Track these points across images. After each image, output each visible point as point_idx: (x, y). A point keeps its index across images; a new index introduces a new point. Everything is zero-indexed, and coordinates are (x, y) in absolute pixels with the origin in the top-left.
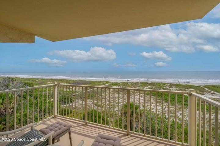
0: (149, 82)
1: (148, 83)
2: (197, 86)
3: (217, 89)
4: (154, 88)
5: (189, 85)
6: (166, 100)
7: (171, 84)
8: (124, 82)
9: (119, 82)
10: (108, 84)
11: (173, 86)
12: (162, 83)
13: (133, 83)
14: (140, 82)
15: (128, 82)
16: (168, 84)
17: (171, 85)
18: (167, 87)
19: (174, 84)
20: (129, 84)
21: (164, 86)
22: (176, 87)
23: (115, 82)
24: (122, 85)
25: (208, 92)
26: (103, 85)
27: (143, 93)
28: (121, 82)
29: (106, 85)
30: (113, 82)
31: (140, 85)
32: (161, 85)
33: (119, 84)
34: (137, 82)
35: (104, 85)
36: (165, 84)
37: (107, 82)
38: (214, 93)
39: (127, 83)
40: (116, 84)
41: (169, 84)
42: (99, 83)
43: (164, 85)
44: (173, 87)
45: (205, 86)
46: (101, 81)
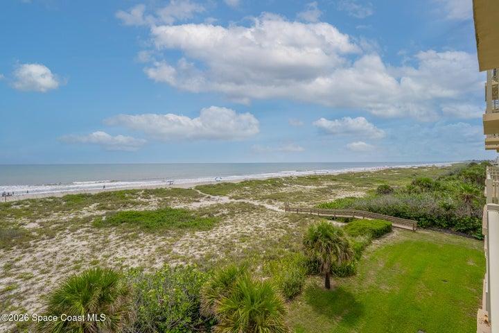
0: (93, 193)
1: (90, 196)
3: (210, 189)
4: (109, 205)
5: (176, 189)
7: (146, 190)
11: (152, 194)
12: (127, 191)
13: (33, 201)
14: (61, 196)
16: (141, 191)
17: (148, 193)
18: (139, 198)
19: (152, 190)
20: (18, 207)
21: (133, 198)
22: (157, 196)
25: (202, 196)
32: (127, 195)
34: (51, 196)
36: (133, 192)
38: (209, 197)
39: (8, 205)
41: (143, 191)
43: (133, 194)
44: (152, 196)
45: (197, 188)
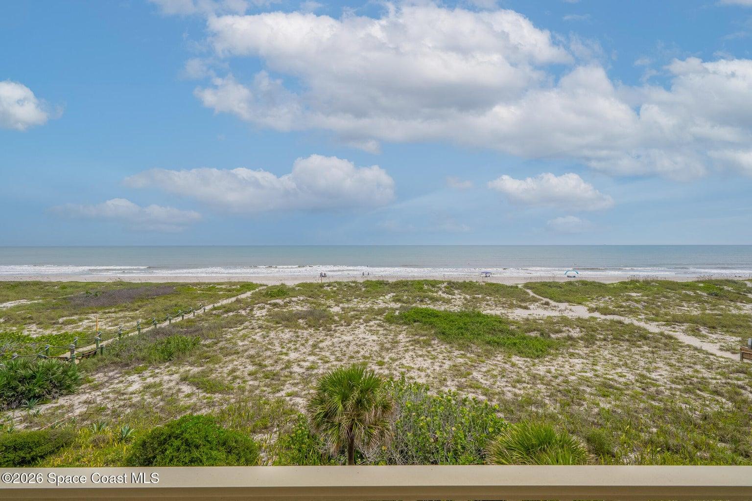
0: (390, 281)
1: (387, 284)
2: (512, 287)
3: (550, 290)
4: (405, 297)
5: (494, 284)
6: (443, 333)
7: (449, 283)
8: (311, 285)
9: (290, 284)
10: (249, 294)
11: (457, 289)
12: (427, 282)
13: (339, 283)
14: (361, 281)
15: (325, 280)
16: (443, 282)
17: (452, 286)
18: (440, 293)
19: (457, 283)
20: (329, 289)
21: (432, 292)
22: (464, 292)
23: (278, 283)
24: (302, 294)
25: (535, 300)
26: (228, 297)
27: (374, 319)
28: (297, 282)
29: (243, 296)
30: (271, 283)
31: (364, 292)
32: (426, 287)
33: (293, 289)
34: (353, 280)
35: (234, 299)
36: (434, 284)
37: (246, 286)
38: (547, 304)
39: (321, 286)
40: (281, 291)
41: (445, 284)
42: (210, 289)
43: (433, 286)
44: (456, 292)
45: (527, 286)
46: (218, 284)
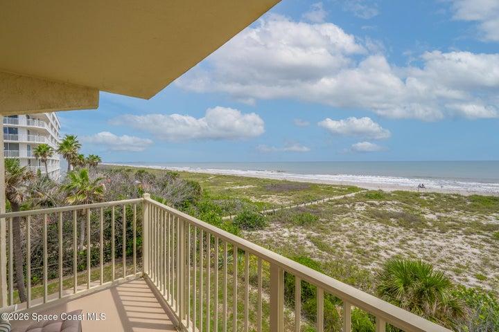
9: (387, 190)
10: (353, 194)
13: (438, 195)
14: (467, 195)
15: (421, 191)
20: (425, 198)
23: (377, 189)
24: (397, 199)
26: (338, 195)
27: (479, 233)
28: (393, 190)
29: (349, 195)
30: (370, 189)
31: (470, 206)
33: (389, 195)
34: (456, 193)
35: (342, 196)
37: (352, 189)
39: (417, 195)
40: (379, 195)
42: (328, 189)
46: (334, 186)
